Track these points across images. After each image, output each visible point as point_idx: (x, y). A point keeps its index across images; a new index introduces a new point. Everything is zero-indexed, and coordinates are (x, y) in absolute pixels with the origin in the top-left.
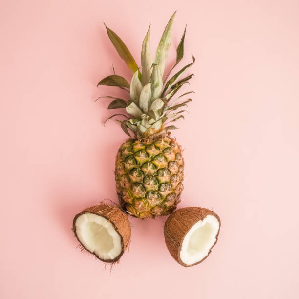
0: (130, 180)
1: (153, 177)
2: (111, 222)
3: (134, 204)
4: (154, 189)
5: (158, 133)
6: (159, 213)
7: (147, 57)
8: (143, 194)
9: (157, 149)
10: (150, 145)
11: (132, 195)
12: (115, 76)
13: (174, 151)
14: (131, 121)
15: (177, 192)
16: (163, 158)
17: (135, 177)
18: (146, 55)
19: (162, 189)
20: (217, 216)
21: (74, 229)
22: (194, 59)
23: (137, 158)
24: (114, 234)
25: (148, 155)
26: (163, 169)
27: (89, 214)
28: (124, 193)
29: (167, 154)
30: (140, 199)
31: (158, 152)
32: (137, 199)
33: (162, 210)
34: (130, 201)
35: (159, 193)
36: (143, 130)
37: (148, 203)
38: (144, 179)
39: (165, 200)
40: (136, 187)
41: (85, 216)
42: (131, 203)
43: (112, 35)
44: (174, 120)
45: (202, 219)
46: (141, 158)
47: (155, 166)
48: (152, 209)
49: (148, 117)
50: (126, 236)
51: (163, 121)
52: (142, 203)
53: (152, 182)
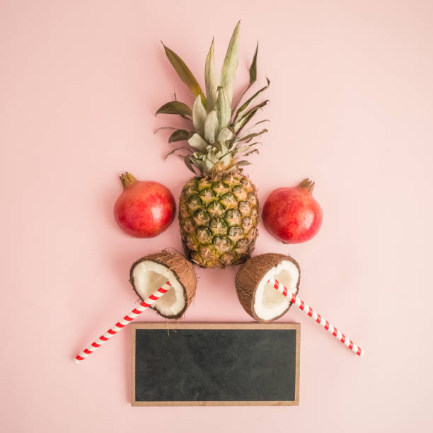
0: (194, 223)
1: (220, 219)
2: (171, 270)
3: (199, 252)
4: (222, 233)
5: (227, 169)
6: (229, 262)
7: (211, 78)
8: (209, 240)
9: (225, 187)
10: (218, 182)
11: (197, 241)
12: (176, 102)
13: (245, 189)
14: (195, 154)
15: (251, 237)
16: (232, 197)
17: (200, 219)
18: (211, 74)
19: (232, 233)
20: (294, 262)
21: (132, 281)
22: (269, 82)
23: (202, 197)
24: (175, 285)
25: (214, 194)
26: (232, 210)
27: (147, 262)
28: (188, 239)
29: (237, 193)
30: (206, 245)
31: (226, 190)
32: (203, 245)
33: (232, 258)
34: (195, 247)
35: (228, 238)
36: (210, 165)
37: (216, 250)
38: (210, 222)
39: (236, 246)
40: (201, 232)
41: (143, 264)
42: (197, 250)
43: (171, 55)
44: (247, 155)
45: (276, 266)
46: (207, 198)
47: (223, 207)
48: (221, 256)
49: (214, 149)
50: (190, 288)
51: (233, 155)
52: (208, 250)
53: (219, 225)
